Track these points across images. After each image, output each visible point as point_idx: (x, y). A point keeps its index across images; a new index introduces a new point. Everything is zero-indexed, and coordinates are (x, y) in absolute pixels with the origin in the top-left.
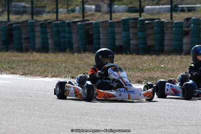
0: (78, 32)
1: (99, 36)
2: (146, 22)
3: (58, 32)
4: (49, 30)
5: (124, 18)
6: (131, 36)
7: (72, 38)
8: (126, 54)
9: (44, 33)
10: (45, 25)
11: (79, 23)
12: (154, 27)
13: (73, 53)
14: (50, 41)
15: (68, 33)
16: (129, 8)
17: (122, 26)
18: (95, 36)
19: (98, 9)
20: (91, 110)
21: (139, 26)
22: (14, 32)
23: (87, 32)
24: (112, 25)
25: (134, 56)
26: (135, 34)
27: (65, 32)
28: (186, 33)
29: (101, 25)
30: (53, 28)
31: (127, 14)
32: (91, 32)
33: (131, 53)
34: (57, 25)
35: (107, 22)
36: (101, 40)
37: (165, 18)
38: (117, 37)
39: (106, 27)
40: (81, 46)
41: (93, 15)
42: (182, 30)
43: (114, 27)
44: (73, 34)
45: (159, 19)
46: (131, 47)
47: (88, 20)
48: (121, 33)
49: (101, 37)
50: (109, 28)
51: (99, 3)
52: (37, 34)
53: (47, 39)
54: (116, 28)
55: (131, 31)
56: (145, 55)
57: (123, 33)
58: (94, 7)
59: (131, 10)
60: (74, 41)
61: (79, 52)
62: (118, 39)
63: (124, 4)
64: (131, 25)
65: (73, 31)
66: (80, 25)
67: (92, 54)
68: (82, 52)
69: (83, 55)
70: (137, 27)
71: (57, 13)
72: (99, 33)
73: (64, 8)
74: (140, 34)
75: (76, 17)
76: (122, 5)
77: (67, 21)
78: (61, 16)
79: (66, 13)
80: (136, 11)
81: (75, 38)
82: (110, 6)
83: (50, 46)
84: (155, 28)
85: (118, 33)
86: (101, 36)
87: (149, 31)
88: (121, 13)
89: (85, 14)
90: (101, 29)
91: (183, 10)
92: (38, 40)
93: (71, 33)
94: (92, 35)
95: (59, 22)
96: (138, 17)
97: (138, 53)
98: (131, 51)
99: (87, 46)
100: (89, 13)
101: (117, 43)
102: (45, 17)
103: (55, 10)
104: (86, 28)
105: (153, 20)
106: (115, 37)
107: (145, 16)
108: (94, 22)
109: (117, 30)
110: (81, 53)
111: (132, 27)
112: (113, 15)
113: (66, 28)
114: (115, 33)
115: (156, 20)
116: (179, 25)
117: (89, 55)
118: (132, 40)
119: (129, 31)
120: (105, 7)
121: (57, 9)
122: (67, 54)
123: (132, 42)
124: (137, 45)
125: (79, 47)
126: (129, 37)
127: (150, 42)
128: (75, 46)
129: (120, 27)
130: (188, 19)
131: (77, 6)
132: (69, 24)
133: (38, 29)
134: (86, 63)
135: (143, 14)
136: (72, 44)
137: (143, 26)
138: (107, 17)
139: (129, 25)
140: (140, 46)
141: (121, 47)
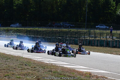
8: (116, 48)
9: (97, 42)
10: (98, 40)
19: (109, 37)
22: (91, 42)
23: (107, 42)
26: (118, 44)
29: (110, 41)
34: (101, 41)
36: (110, 45)
38: (114, 44)
39: (112, 42)
47: (108, 40)
52: (96, 42)
55: (117, 43)
61: (105, 47)
63: (115, 37)
65: (104, 42)
70: (119, 42)
71: (100, 38)
72: (110, 43)
73: (102, 37)
75: (104, 39)
78: (101, 39)
80: (118, 38)
81: (105, 44)
83: (99, 45)
89: (107, 38)
92: (96, 44)
96: (119, 40)
97: (119, 48)
101: (114, 45)
102: (97, 39)
109: (114, 42)
120: (111, 37)
122: (102, 47)
123: (117, 45)
124: (119, 46)
128: (104, 45)
131: (105, 36)
133: (96, 41)
134: (107, 50)
138: (112, 40)
139: (117, 41)
141: (115, 46)
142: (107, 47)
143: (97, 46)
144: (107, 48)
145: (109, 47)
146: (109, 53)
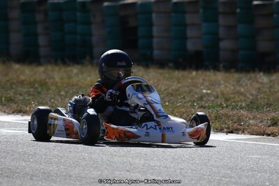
0: (103, 22)
1: (150, 31)
2: (256, 3)
3: (60, 21)
4: (39, 17)
6: (222, 32)
7: (90, 35)
9: (28, 22)
11: (106, 4)
12: (271, 15)
14: (42, 41)
15: (82, 23)
17: (201, 11)
18: (141, 31)
21: (238, 10)
23: (124, 22)
27: (75, 21)
29: (155, 9)
30: (50, 13)
32: (132, 23)
34: (57, 8)
36: (155, 40)
38: (190, 33)
39: (166, 12)
43: (184, 12)
44: (94, 27)
46: (222, 54)
48: (200, 25)
49: (155, 34)
50: (173, 15)
52: (14, 25)
53: (36, 35)
54: (187, 16)
55: (222, 20)
57: (204, 25)
60: (94, 40)
62: (192, 38)
64: (221, 9)
65: (93, 20)
70: (234, 13)
72: (151, 25)
74: (241, 28)
83: (42, 51)
84: (275, 16)
85: (193, 25)
86: (155, 31)
87: (260, 23)
90: (154, 15)
92: (16, 38)
93: (90, 24)
94: (135, 29)
101: (191, 46)
104: (122, 13)
106: (185, 34)
108: (139, 1)
111: (224, 13)
113: (78, 14)
114: (185, 25)
118: (223, 39)
119: (216, 21)
123: (224, 45)
124: (234, 51)
126: (217, 33)
127: (264, 45)
129: (198, 12)
132: (83, 4)
133: (15, 14)
136: (91, 47)
140: (241, 52)
143: (30, 56)
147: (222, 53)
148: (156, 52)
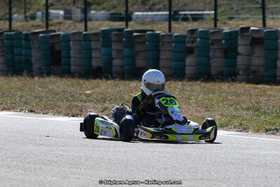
0: (39, 47)
1: (69, 53)
2: (135, 34)
3: (12, 47)
5: (104, 29)
6: (114, 54)
7: (31, 56)
8: (107, 78)
11: (41, 35)
12: (145, 42)
13: (33, 76)
15: (26, 48)
16: (112, 14)
17: (101, 39)
18: (63, 53)
19: (68, 16)
20: (57, 157)
21: (124, 39)
23: (52, 47)
24: (87, 38)
25: (117, 82)
26: (119, 51)
27: (22, 47)
28: (190, 51)
29: (72, 38)
30: (5, 41)
31: (108, 22)
32: (57, 48)
33: (113, 78)
35: (80, 33)
36: (72, 59)
37: (161, 29)
38: (94, 54)
39: (79, 41)
40: (43, 67)
41: (60, 23)
42: (184, 46)
43: (91, 41)
44: (33, 50)
45: (153, 31)
47: (54, 31)
48: (100, 49)
49: (72, 55)
50: (83, 42)
51: (68, 8)
54: (92, 43)
55: (114, 46)
56: (133, 80)
57: (103, 49)
58: (62, 12)
59: (114, 17)
60: (33, 59)
61: (41, 75)
62: (95, 58)
63: (104, 9)
64: (113, 39)
65: (32, 46)
66: (42, 37)
67: (58, 78)
68: (45, 75)
69: (47, 80)
70: (122, 41)
71: (10, 20)
72: (70, 49)
73: (20, 14)
74: (126, 51)
75: (37, 26)
76: (100, 10)
77: (24, 32)
78: (16, 25)
79: (22, 21)
80: (121, 19)
81: (36, 55)
82: (85, 12)
84: (147, 43)
85: (96, 49)
86: (72, 53)
87: (138, 48)
88: (100, 22)
89: (50, 23)
90: (71, 43)
91: (185, 19)
93: (31, 48)
94: (60, 51)
95: (13, 33)
96: (124, 27)
97: (123, 78)
98: (114, 75)
99: (52, 67)
100: (55, 21)
101: (95, 63)
103: (8, 17)
104: (51, 41)
105: (145, 31)
106: (91, 55)
107: (132, 26)
108: (62, 33)
109: (93, 45)
110: (43, 77)
111: (114, 41)
112: (89, 24)
113: (23, 42)
114: (91, 50)
115: (148, 32)
116: (180, 40)
117: (55, 80)
118: (114, 59)
119: (111, 46)
120: (77, 13)
121: (10, 14)
122: (23, 79)
124: (122, 67)
125: (40, 69)
126: (111, 55)
127: (140, 62)
128: (35, 67)
129: (99, 41)
130: (192, 31)
131: (39, 10)
132: (27, 35)
134: (50, 90)
135: (130, 23)
136: (32, 64)
137: (130, 40)
138: (80, 27)
139: (111, 38)
140: (126, 67)
141: (99, 68)
142: (49, 74)
144: (52, 78)
145: (66, 73)
146: (58, 113)
147: (114, 68)
148: (72, 68)
